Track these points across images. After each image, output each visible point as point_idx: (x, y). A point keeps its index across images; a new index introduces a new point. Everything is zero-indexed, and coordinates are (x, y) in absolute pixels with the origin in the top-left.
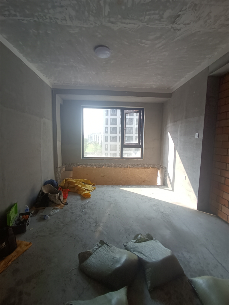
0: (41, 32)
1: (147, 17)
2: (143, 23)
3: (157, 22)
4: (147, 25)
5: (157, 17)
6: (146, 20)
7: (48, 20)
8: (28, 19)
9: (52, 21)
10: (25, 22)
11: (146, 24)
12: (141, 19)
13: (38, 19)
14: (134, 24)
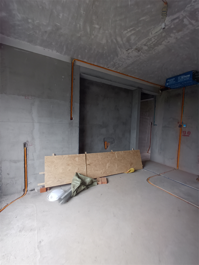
1: (153, 40)
2: (152, 37)
3: (145, 43)
4: (147, 38)
5: (149, 44)
6: (152, 39)
11: (150, 38)
12: (156, 37)
14: (156, 32)
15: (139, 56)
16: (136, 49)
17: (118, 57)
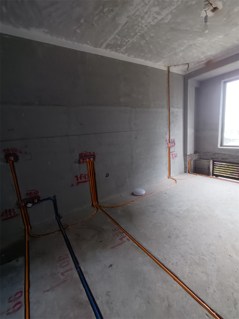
0: (147, 39)
7: (146, 28)
8: (135, 37)
9: (148, 27)
10: (135, 40)
13: (140, 33)
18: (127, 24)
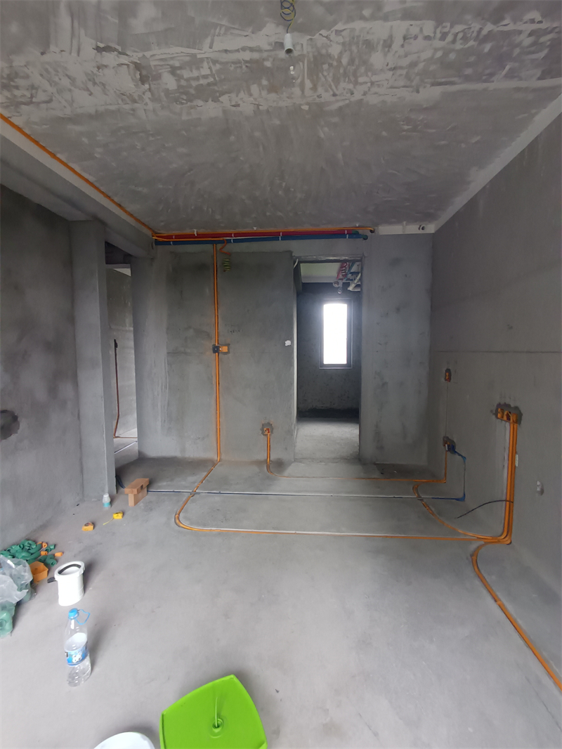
15: (134, 101)
16: (138, 67)
17: (43, 54)
18: (443, 80)
